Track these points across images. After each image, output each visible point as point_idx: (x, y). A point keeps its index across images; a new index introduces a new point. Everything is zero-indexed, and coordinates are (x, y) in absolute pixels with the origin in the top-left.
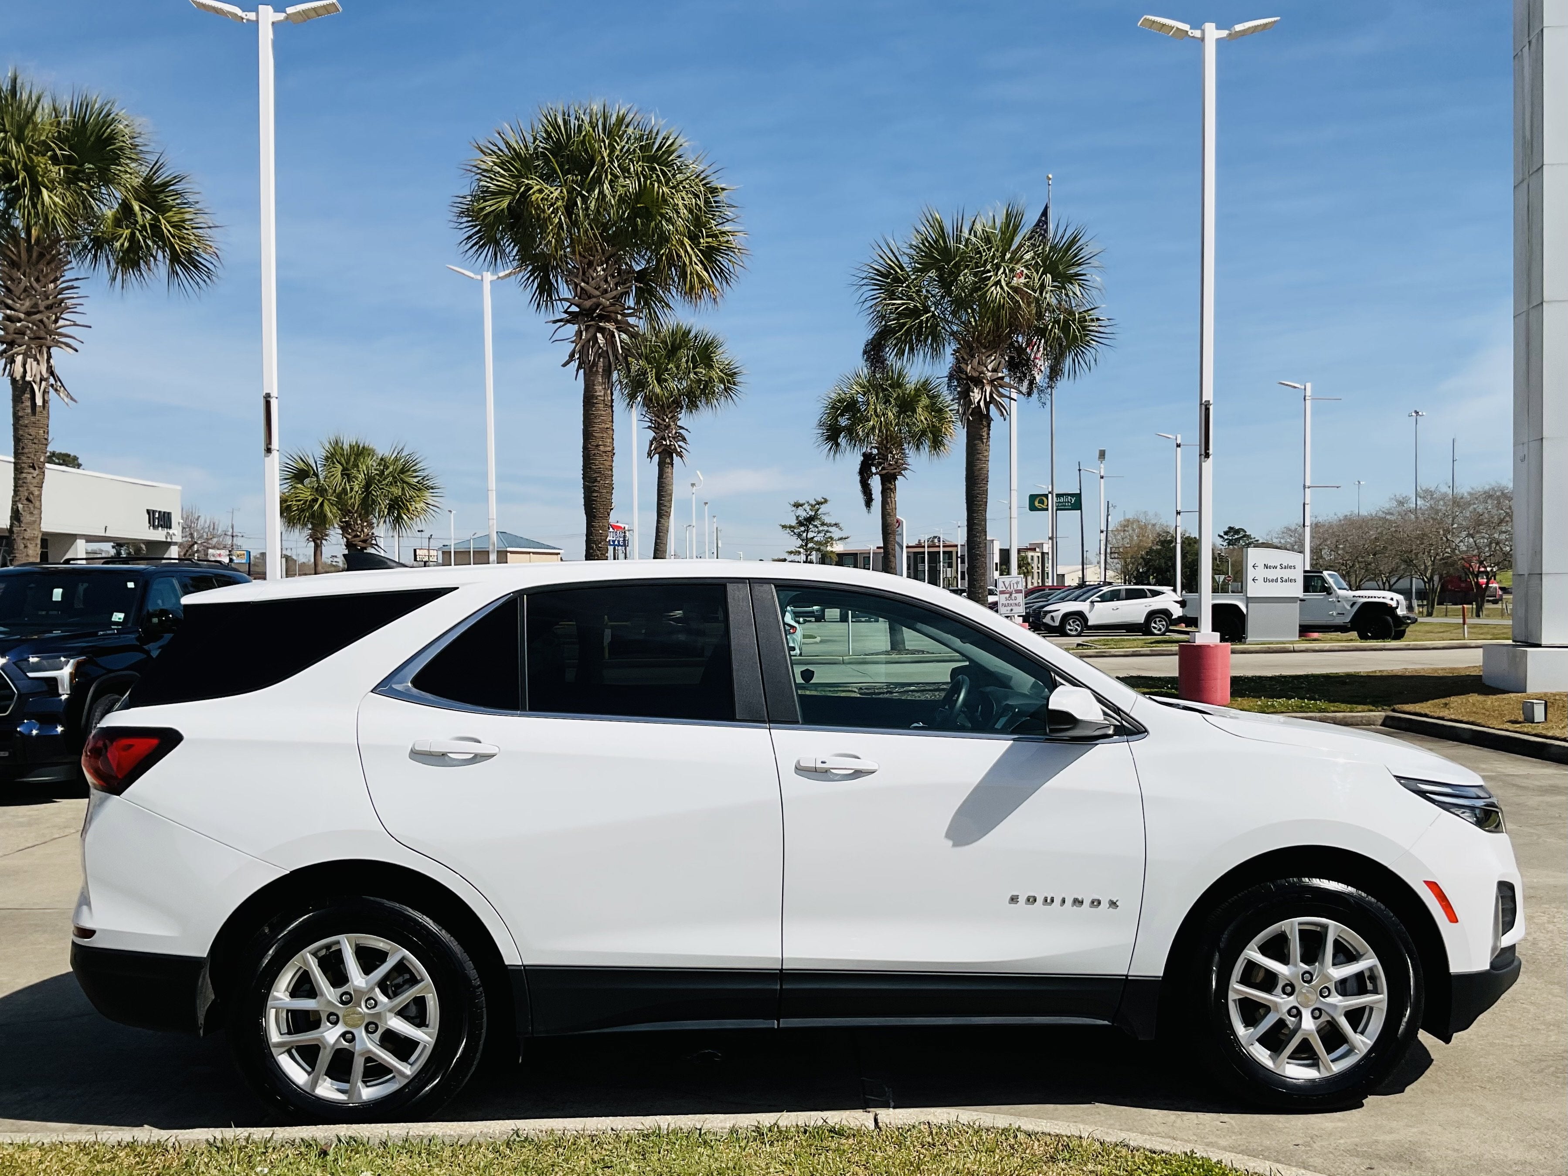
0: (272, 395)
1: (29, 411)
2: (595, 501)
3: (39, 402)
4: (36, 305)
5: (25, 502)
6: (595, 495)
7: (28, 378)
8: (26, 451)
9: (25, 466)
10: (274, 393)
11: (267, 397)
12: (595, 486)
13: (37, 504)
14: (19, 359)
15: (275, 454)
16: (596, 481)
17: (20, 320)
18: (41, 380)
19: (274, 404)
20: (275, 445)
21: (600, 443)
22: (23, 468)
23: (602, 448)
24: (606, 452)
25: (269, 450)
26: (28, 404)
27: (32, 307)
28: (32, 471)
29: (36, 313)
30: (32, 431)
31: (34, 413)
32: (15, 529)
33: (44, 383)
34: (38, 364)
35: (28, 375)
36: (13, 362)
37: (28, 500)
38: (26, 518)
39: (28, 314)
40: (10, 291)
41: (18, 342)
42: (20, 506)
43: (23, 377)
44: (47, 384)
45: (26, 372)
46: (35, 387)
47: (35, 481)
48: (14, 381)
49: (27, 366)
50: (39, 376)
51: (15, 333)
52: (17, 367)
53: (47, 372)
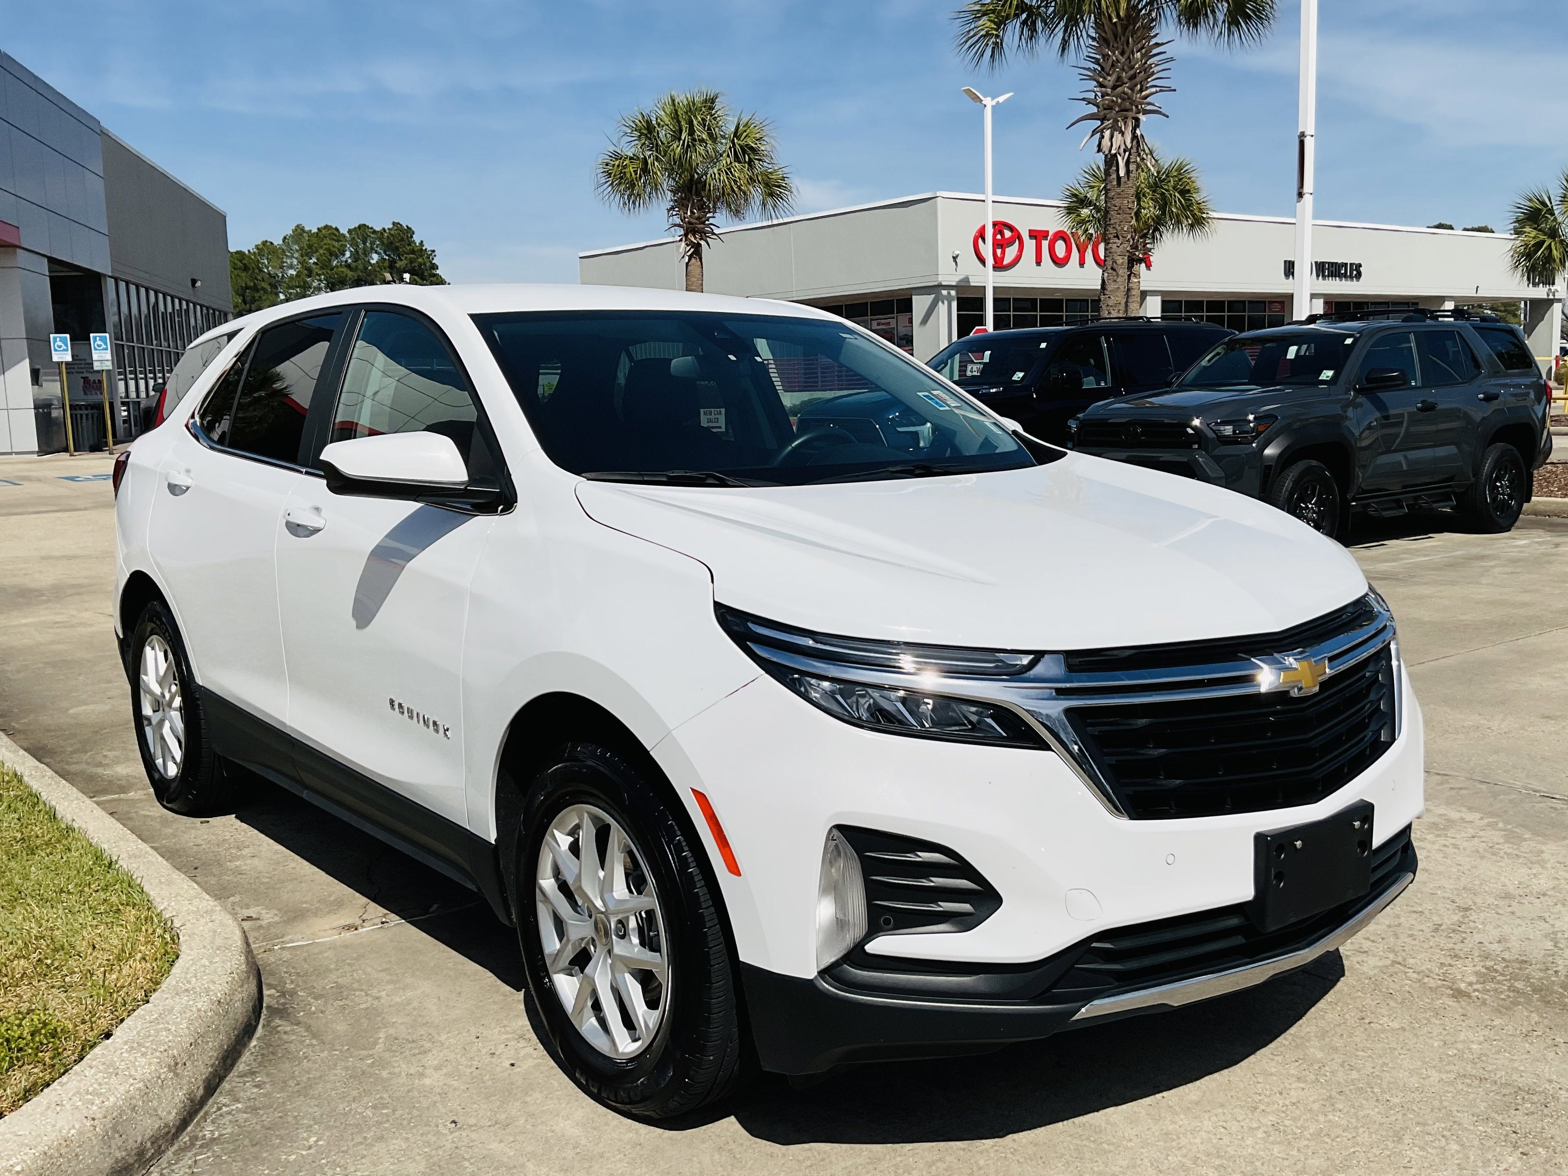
0: (1306, 134)
1: (1115, 183)
3: (1122, 173)
4: (1119, 78)
5: (1110, 271)
7: (1113, 152)
8: (1112, 221)
9: (1111, 236)
10: (1310, 130)
11: (1303, 135)
13: (1121, 272)
14: (1107, 133)
15: (1308, 199)
17: (1108, 95)
18: (1125, 151)
19: (1309, 143)
20: (1308, 186)
22: (1109, 239)
25: (1300, 195)
26: (1114, 176)
27: (1117, 81)
28: (1117, 241)
29: (1121, 86)
30: (1117, 202)
31: (1119, 184)
32: (1102, 297)
33: (1127, 153)
34: (1123, 135)
35: (1114, 148)
36: (1103, 137)
37: (1112, 269)
38: (1110, 287)
39: (1114, 88)
40: (1102, 68)
41: (1108, 116)
42: (1106, 275)
43: (1110, 151)
44: (1130, 154)
45: (1112, 145)
46: (1120, 158)
47: (1119, 250)
48: (1106, 156)
49: (1114, 140)
50: (1123, 147)
51: (1105, 109)
52: (1106, 142)
53: (1132, 142)
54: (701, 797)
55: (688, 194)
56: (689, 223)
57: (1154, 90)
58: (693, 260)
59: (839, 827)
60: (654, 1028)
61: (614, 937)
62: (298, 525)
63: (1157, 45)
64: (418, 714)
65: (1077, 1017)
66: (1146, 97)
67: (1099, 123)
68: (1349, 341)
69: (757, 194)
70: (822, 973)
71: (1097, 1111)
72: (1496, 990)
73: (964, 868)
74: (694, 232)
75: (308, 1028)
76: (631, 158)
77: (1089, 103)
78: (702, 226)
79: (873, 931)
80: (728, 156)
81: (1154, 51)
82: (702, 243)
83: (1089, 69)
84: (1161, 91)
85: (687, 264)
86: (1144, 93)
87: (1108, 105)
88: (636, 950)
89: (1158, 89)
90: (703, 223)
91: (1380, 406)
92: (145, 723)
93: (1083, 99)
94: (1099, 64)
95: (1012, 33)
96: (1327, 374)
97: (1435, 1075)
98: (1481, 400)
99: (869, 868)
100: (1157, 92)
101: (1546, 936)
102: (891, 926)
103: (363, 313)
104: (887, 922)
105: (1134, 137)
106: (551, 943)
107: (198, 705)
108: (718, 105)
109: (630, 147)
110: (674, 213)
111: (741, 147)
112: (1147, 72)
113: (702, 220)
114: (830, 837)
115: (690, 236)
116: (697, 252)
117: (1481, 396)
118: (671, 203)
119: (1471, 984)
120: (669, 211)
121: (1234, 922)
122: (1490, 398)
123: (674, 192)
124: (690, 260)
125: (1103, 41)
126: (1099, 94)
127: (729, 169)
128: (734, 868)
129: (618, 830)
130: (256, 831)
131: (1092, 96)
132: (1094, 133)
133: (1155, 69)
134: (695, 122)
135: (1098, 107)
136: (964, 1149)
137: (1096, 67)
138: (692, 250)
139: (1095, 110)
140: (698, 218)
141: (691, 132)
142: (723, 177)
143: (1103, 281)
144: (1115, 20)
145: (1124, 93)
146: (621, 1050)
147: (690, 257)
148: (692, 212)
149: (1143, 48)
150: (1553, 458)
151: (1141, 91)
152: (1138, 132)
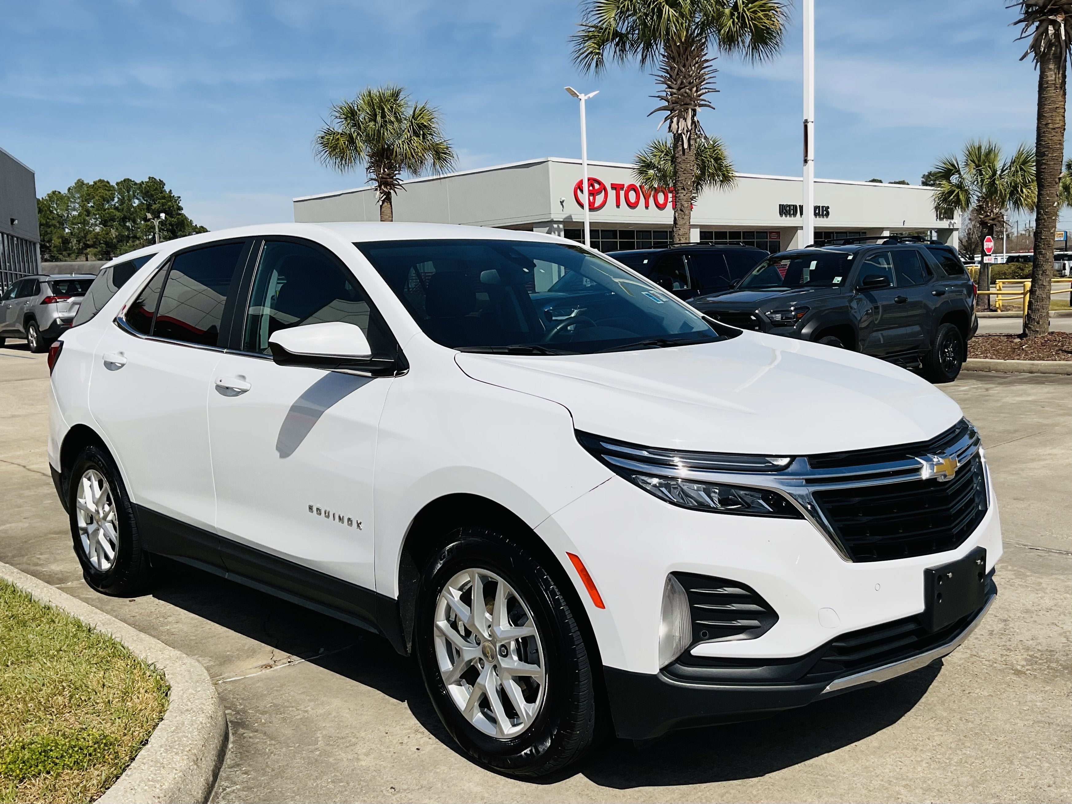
0: (808, 121)
1: (681, 152)
2: (1043, 172)
3: (686, 146)
4: (682, 83)
5: (680, 212)
6: (1044, 167)
7: (680, 132)
8: (680, 179)
9: (680, 188)
10: (811, 118)
11: (806, 121)
12: (1044, 160)
13: (687, 212)
14: (675, 120)
15: (810, 163)
16: (1044, 155)
17: (675, 94)
18: (687, 132)
19: (811, 127)
20: (811, 155)
21: (1050, 121)
22: (678, 190)
23: (1050, 126)
24: (1054, 129)
25: (806, 161)
26: (681, 148)
27: (681, 85)
28: (683, 191)
29: (683, 88)
30: (683, 166)
31: (684, 154)
32: (675, 229)
33: (689, 133)
34: (686, 121)
35: (680, 129)
36: (672, 122)
37: (681, 210)
38: (680, 222)
39: (679, 89)
40: (671, 76)
41: (675, 108)
42: (677, 214)
43: (677, 131)
44: (690, 134)
45: (678, 128)
46: (684, 137)
47: (685, 198)
48: (675, 135)
49: (680, 124)
50: (686, 129)
51: (673, 103)
52: (674, 125)
53: (692, 126)
54: (574, 558)
55: (381, 158)
56: (382, 178)
57: (704, 91)
58: (386, 204)
59: (674, 573)
60: (533, 716)
61: (499, 656)
62: (227, 388)
63: (707, 61)
64: (334, 515)
65: (825, 691)
66: (700, 95)
67: (669, 112)
68: (850, 258)
69: (429, 158)
70: (662, 670)
71: (817, 756)
72: (1040, 669)
73: (754, 597)
74: (386, 184)
75: (265, 734)
76: (342, 134)
77: (663, 99)
78: (391, 180)
79: (696, 640)
80: (409, 131)
81: (705, 65)
82: (392, 191)
83: (662, 76)
84: (709, 92)
85: (381, 206)
86: (699, 93)
87: (675, 101)
88: (516, 664)
89: (707, 90)
90: (392, 178)
91: (873, 300)
92: (81, 532)
93: (658, 97)
94: (668, 73)
95: (609, 50)
96: (838, 280)
97: (1021, 724)
98: (934, 295)
99: (693, 599)
100: (706, 93)
101: (1060, 634)
102: (707, 637)
103: (263, 242)
104: (705, 634)
105: (693, 122)
106: (445, 664)
107: (130, 518)
108: (401, 96)
109: (339, 126)
110: (371, 171)
111: (418, 124)
112: (701, 78)
113: (391, 176)
114: (669, 580)
115: (383, 187)
116: (388, 198)
117: (934, 293)
118: (369, 164)
119: (1023, 666)
120: (367, 169)
121: (912, 627)
122: (940, 294)
123: (371, 157)
124: (383, 203)
125: (671, 58)
126: (669, 93)
127: (410, 141)
128: (599, 603)
129: (504, 584)
130: (172, 606)
131: (664, 94)
132: (666, 119)
133: (707, 77)
134: (386, 110)
135: (668, 102)
136: (740, 785)
137: (666, 75)
138: (385, 196)
139: (666, 104)
140: (388, 175)
141: (383, 116)
142: (406, 146)
143: (675, 218)
144: (678, 44)
145: (686, 92)
146: (506, 733)
147: (383, 202)
148: (384, 170)
149: (697, 63)
150: (978, 332)
151: (697, 91)
152: (695, 119)
